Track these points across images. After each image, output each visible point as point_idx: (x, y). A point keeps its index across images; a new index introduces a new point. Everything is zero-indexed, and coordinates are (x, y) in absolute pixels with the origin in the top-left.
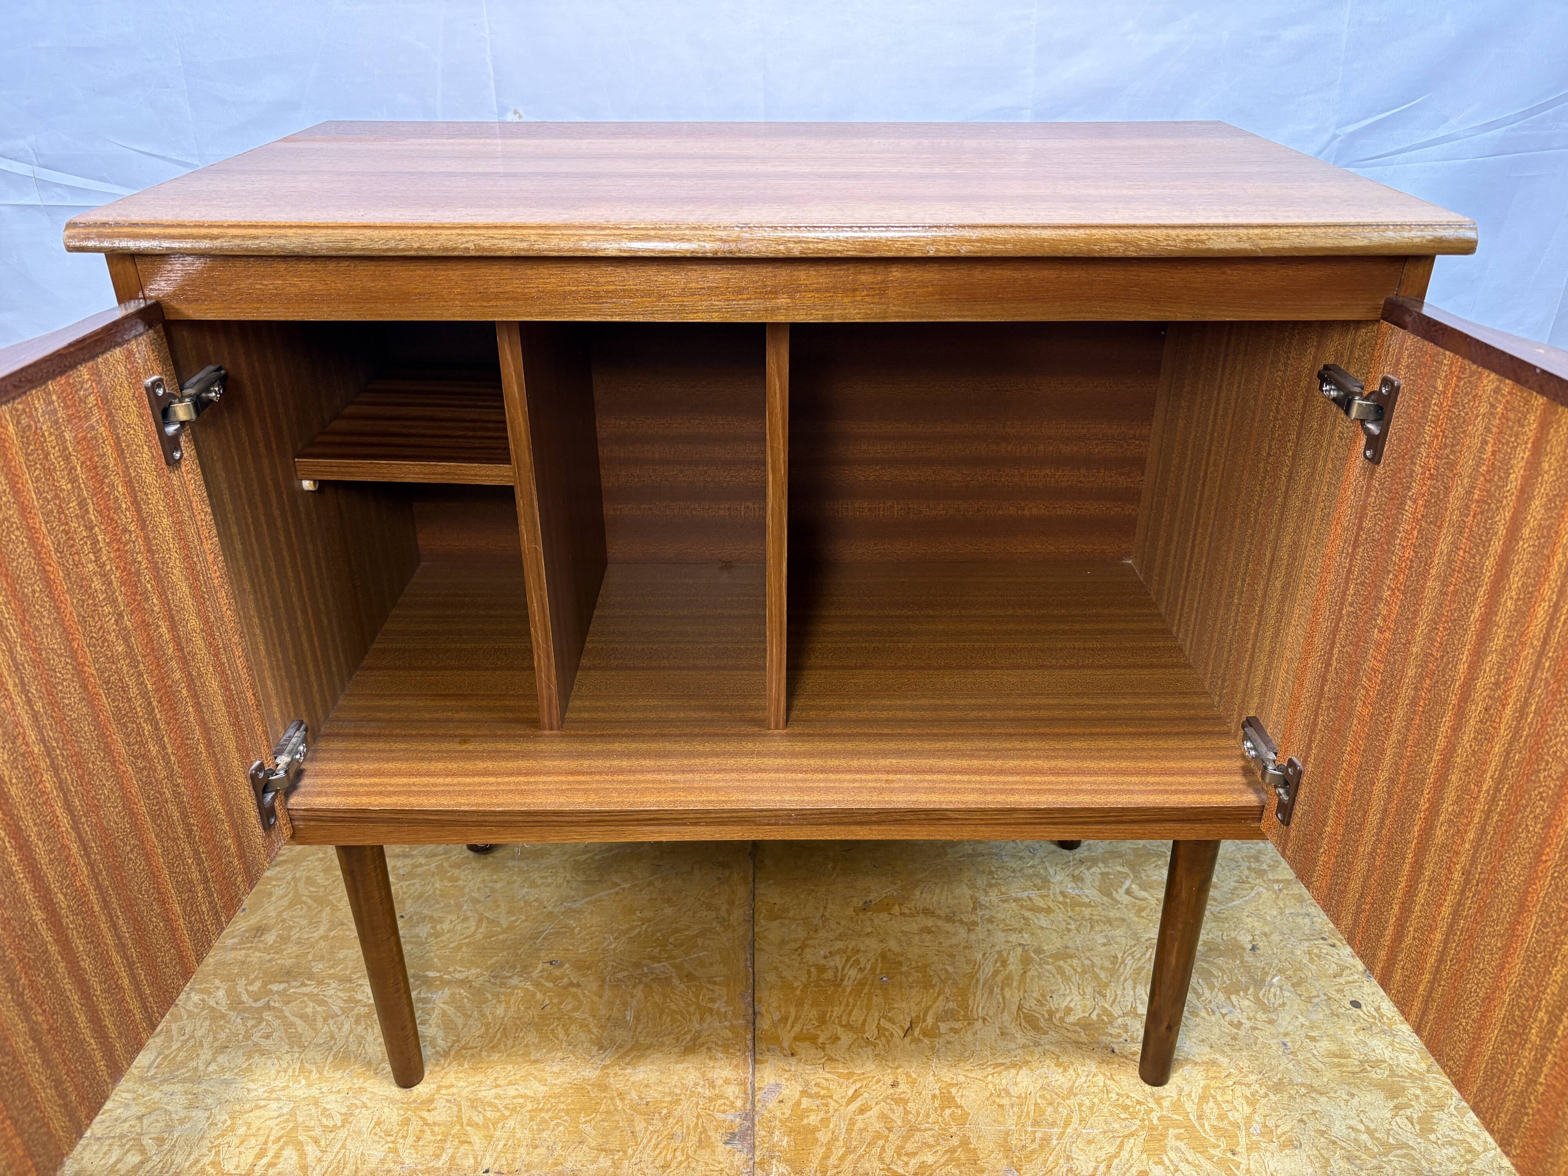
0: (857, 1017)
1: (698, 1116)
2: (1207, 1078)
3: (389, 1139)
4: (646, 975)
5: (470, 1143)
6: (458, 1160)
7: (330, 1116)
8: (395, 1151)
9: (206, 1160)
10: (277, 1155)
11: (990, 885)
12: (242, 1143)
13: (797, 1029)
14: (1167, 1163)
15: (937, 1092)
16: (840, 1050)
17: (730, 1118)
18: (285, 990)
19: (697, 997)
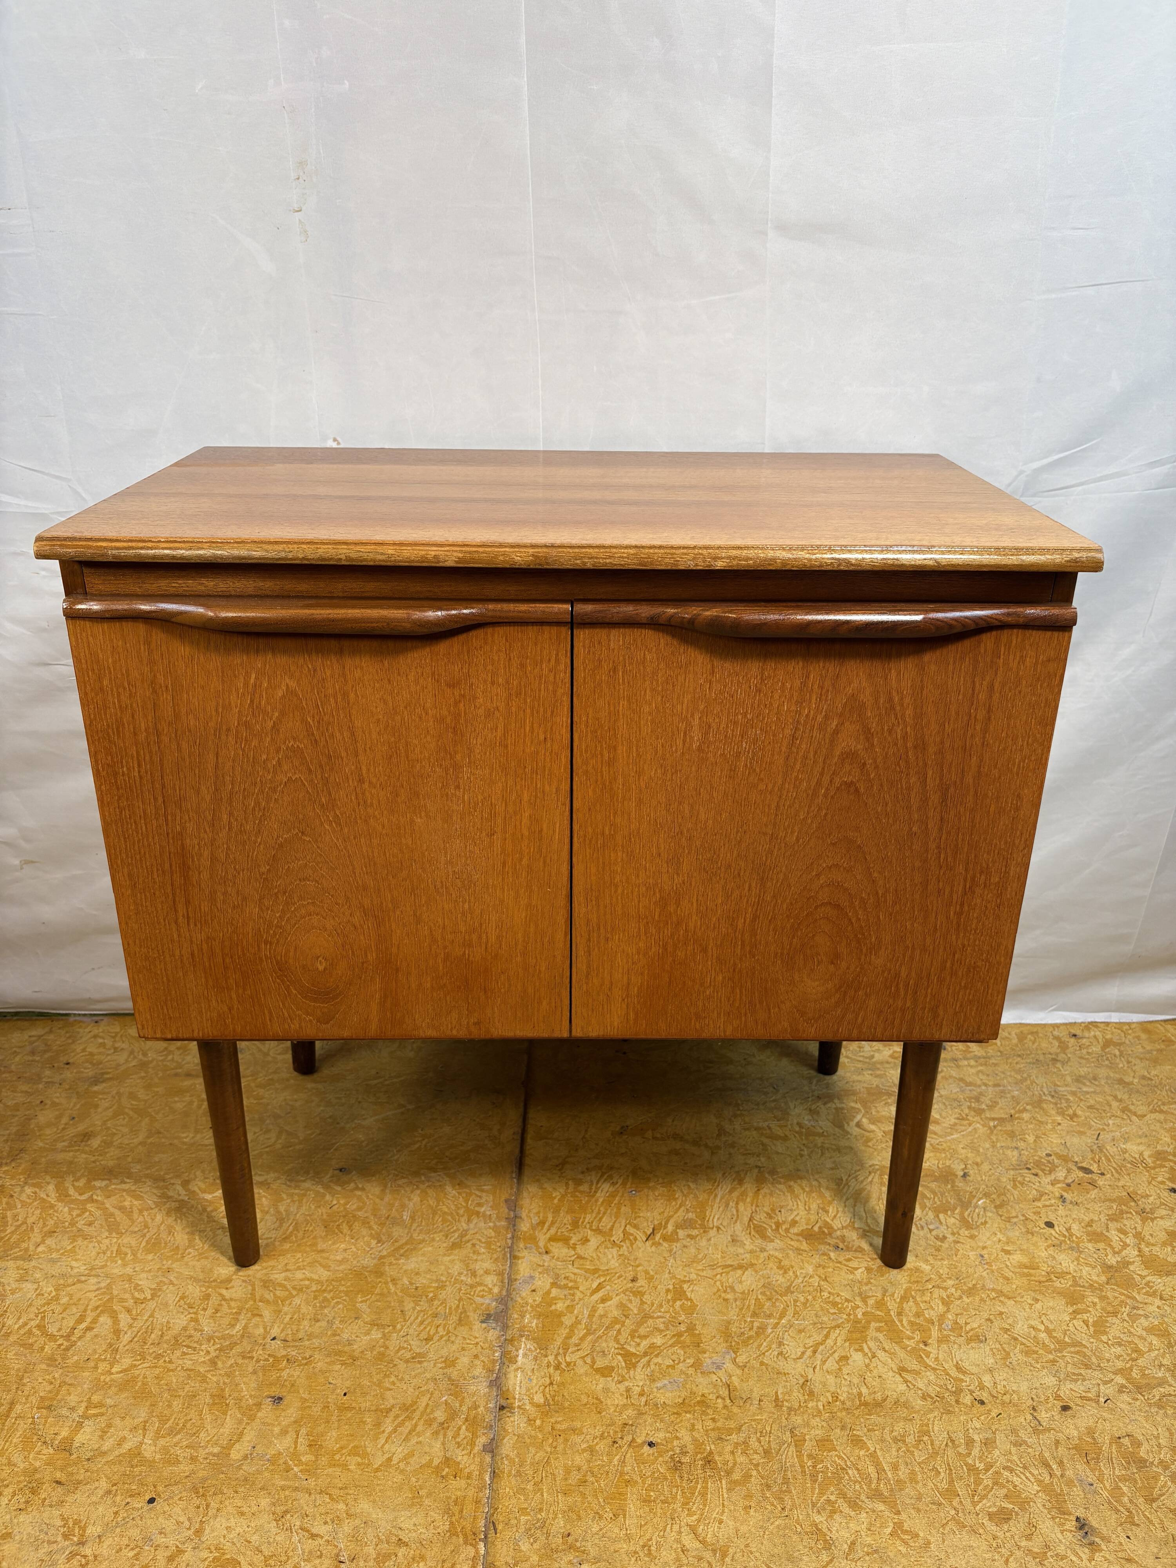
0: (606, 1223)
1: (460, 1300)
2: (909, 1282)
3: (192, 1310)
5: (260, 1315)
6: (250, 1329)
7: (141, 1291)
8: (195, 1320)
9: (33, 1323)
10: (94, 1321)
11: (735, 1116)
12: (64, 1310)
13: (552, 1231)
14: (867, 1351)
15: (671, 1287)
16: (589, 1250)
17: (487, 1301)
18: (107, 1186)
19: (467, 1201)
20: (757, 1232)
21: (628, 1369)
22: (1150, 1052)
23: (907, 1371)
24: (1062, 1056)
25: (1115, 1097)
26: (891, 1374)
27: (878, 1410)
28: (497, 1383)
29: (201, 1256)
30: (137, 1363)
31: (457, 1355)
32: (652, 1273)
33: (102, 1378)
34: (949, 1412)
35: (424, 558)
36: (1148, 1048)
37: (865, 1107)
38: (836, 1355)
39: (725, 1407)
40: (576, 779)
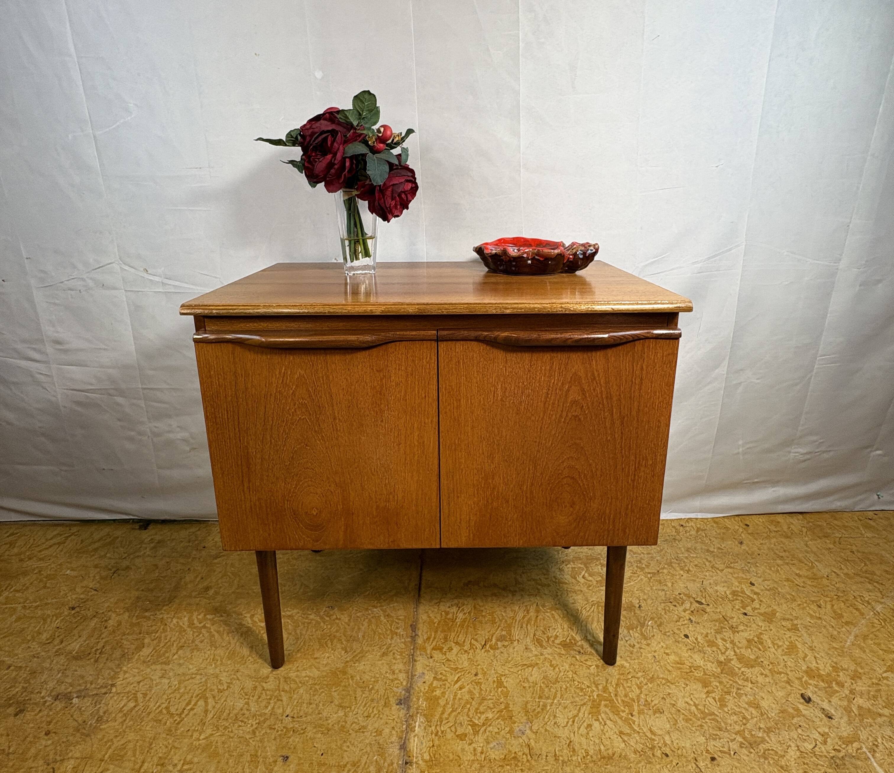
0: (461, 639)
1: (386, 689)
2: (619, 674)
3: (246, 697)
4: (369, 614)
5: (281, 700)
6: (275, 710)
7: (222, 684)
8: (247, 703)
9: (164, 706)
10: (195, 704)
11: (523, 573)
12: (181, 697)
13: (434, 644)
14: (601, 720)
15: (495, 679)
16: (451, 656)
17: (400, 691)
18: (213, 618)
19: (391, 626)
20: (538, 643)
21: (475, 735)
22: (719, 534)
23: (624, 734)
24: (678, 537)
25: (707, 559)
26: (615, 736)
27: (611, 761)
28: (403, 747)
29: (255, 662)
30: (214, 732)
31: (383, 727)
32: (485, 670)
33: (195, 743)
34: (650, 763)
35: (365, 311)
36: (718, 532)
37: (587, 567)
38: (585, 724)
39: (528, 761)
40: (441, 416)
